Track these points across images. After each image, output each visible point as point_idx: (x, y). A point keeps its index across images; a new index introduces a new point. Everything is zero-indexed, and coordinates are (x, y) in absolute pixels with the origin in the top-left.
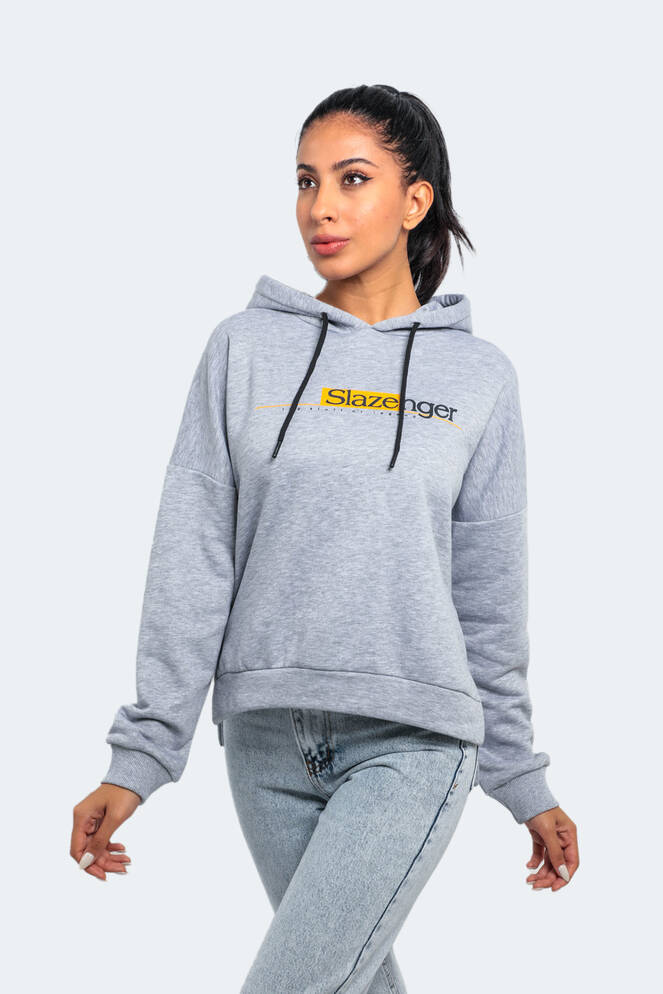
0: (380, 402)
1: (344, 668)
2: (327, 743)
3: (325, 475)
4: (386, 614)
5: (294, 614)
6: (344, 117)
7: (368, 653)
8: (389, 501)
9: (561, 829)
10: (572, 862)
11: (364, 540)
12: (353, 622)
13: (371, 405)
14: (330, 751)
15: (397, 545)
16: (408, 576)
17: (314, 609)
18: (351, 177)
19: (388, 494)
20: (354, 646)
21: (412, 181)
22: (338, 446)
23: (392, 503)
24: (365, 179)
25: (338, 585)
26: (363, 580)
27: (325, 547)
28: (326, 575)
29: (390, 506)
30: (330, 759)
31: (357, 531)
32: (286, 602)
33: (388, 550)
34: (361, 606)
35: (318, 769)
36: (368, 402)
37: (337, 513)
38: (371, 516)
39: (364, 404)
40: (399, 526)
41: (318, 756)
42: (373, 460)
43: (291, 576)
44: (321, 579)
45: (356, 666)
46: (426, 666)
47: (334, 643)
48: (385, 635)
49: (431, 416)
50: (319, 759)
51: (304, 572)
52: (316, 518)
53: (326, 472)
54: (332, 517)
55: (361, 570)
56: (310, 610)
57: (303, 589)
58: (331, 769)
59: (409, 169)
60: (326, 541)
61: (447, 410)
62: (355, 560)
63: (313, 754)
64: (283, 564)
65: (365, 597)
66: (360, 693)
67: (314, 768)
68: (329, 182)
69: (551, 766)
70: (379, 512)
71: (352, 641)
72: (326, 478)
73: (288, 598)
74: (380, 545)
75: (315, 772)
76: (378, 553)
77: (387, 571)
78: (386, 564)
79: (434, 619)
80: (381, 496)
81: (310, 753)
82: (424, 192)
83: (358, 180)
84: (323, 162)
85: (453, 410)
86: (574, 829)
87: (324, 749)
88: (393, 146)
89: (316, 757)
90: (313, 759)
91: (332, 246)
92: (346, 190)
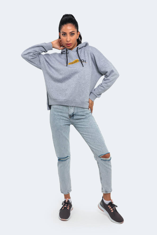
15: (79, 82)
17: (67, 92)
26: (74, 87)
58: (73, 117)
67: (70, 117)
87: (73, 114)
90: (70, 116)
91: (70, 45)
92: (71, 36)
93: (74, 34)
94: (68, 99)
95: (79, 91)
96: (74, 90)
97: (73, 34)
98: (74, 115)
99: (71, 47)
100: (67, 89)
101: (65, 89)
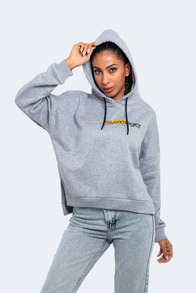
0: (119, 122)
1: (110, 197)
2: (115, 218)
3: (104, 142)
4: (122, 182)
5: (93, 182)
7: (117, 192)
8: (122, 149)
9: (168, 246)
10: (170, 255)
11: (115, 160)
12: (113, 184)
13: (117, 123)
14: (115, 220)
15: (124, 162)
16: (128, 171)
17: (100, 180)
19: (121, 147)
20: (113, 191)
22: (108, 134)
23: (123, 150)
25: (108, 174)
26: (115, 172)
27: (103, 163)
28: (103, 171)
29: (122, 151)
30: (115, 223)
31: (113, 158)
32: (91, 178)
33: (122, 163)
34: (115, 179)
35: (111, 226)
36: (116, 122)
37: (107, 153)
38: (117, 154)
39: (115, 123)
40: (125, 156)
41: (112, 222)
42: (117, 138)
43: (93, 171)
44: (102, 172)
45: (114, 196)
46: (134, 195)
47: (108, 190)
48: (121, 187)
49: (134, 126)
50: (112, 223)
51: (97, 170)
52: (101, 154)
53: (104, 141)
54: (105, 154)
55: (114, 169)
56: (99, 181)
57: (96, 175)
58: (115, 226)
60: (103, 161)
61: (138, 125)
62: (112, 166)
63: (110, 222)
64: (91, 167)
65: (116, 177)
66: (115, 204)
67: (109, 226)
69: (166, 226)
70: (119, 152)
71: (112, 189)
72: (104, 143)
73: (92, 177)
74: (119, 162)
75: (109, 227)
76: (119, 164)
77: (122, 169)
78: (121, 167)
79: (136, 182)
80: (119, 148)
81: (109, 222)
85: (140, 125)
86: (172, 246)
87: (114, 220)
89: (111, 223)
90: (110, 223)
91: (110, 90)
92: (110, 73)
93: (116, 69)
94: (104, 197)
95: (124, 180)
96: (115, 177)
97: (114, 70)
98: (117, 221)
99: (113, 93)
100: (100, 176)
101: (96, 176)
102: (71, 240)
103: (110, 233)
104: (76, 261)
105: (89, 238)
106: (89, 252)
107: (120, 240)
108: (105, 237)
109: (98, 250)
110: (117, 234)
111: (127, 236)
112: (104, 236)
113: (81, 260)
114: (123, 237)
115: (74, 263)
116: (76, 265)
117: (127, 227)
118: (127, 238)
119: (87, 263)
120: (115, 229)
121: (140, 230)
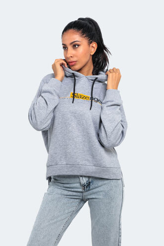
2: (89, 180)
6: (71, 31)
13: (82, 98)
18: (75, 45)
21: (91, 43)
24: (78, 45)
35: (85, 188)
49: (97, 102)
50: (86, 185)
59: (90, 40)
68: (70, 48)
81: (84, 184)
82: (95, 45)
83: (77, 46)
84: (68, 43)
87: (88, 182)
88: (84, 35)
91: (73, 63)
92: (74, 49)
98: (91, 183)
102: (50, 202)
103: (85, 194)
104: (55, 220)
105: (66, 199)
106: (67, 211)
107: (94, 200)
108: (81, 198)
109: (74, 209)
110: (91, 195)
111: (101, 195)
112: (79, 196)
113: (59, 219)
114: (97, 197)
115: (53, 221)
116: (55, 223)
117: (100, 188)
118: (101, 197)
119: (65, 221)
120: (89, 190)
121: (111, 190)
